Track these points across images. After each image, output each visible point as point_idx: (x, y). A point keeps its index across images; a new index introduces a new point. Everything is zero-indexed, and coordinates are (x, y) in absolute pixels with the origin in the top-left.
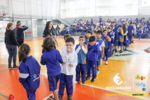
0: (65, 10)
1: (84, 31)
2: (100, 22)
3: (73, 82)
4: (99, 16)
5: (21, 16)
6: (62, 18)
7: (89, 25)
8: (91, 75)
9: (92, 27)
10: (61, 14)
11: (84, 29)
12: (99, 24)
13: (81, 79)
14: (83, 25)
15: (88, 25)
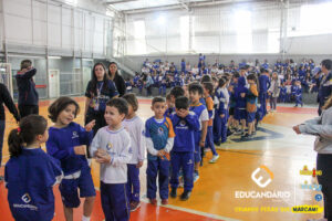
0: (124, 39)
1: (164, 85)
2: (200, 66)
3: (141, 199)
4: (198, 53)
5: (22, 48)
6: (115, 55)
7: (176, 72)
8: (182, 185)
9: (183, 78)
10: (115, 47)
11: (164, 82)
12: (197, 70)
13: (158, 194)
14: (163, 72)
15: (173, 72)
